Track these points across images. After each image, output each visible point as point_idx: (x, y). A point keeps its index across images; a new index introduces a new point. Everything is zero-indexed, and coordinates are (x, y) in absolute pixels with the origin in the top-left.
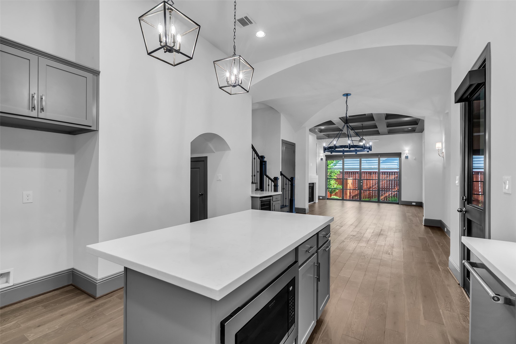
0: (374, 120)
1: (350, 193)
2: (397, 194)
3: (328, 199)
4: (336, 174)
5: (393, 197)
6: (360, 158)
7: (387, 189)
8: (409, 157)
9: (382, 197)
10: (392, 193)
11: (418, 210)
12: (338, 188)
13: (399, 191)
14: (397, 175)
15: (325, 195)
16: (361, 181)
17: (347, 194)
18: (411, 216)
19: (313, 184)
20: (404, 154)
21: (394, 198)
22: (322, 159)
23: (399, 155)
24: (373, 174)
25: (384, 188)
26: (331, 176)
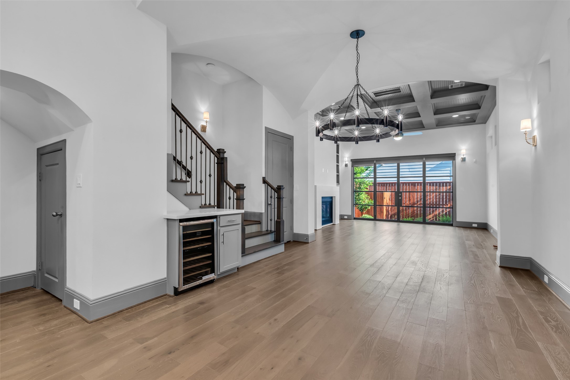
0: (414, 101)
1: (387, 211)
2: (449, 212)
3: (355, 219)
4: (367, 185)
5: (445, 216)
6: (398, 162)
7: (436, 206)
8: (467, 159)
9: (430, 216)
10: (443, 211)
11: (483, 235)
12: (371, 204)
13: (453, 208)
14: (450, 187)
15: (352, 214)
16: (400, 195)
17: (383, 212)
18: (473, 245)
19: (332, 198)
20: (460, 155)
21: (447, 217)
22: (346, 165)
23: (452, 156)
24: (418, 185)
25: (433, 204)
26: (360, 188)
